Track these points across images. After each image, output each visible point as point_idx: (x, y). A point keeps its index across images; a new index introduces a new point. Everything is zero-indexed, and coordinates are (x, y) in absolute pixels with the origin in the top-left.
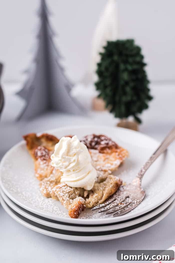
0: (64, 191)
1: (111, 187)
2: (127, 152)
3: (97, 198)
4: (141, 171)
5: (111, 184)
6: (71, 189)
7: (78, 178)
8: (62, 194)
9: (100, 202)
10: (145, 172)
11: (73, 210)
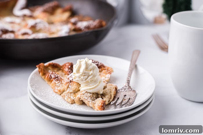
0: (87, 96)
1: (114, 90)
2: (112, 69)
3: (109, 98)
4: (128, 78)
5: (113, 88)
6: (90, 94)
7: (94, 86)
8: (86, 98)
9: (111, 100)
10: (130, 78)
11: (100, 106)
